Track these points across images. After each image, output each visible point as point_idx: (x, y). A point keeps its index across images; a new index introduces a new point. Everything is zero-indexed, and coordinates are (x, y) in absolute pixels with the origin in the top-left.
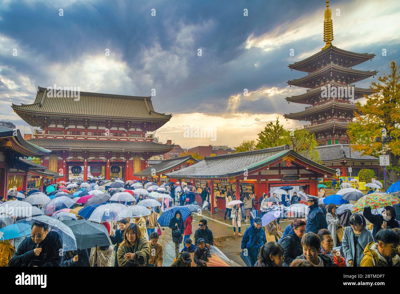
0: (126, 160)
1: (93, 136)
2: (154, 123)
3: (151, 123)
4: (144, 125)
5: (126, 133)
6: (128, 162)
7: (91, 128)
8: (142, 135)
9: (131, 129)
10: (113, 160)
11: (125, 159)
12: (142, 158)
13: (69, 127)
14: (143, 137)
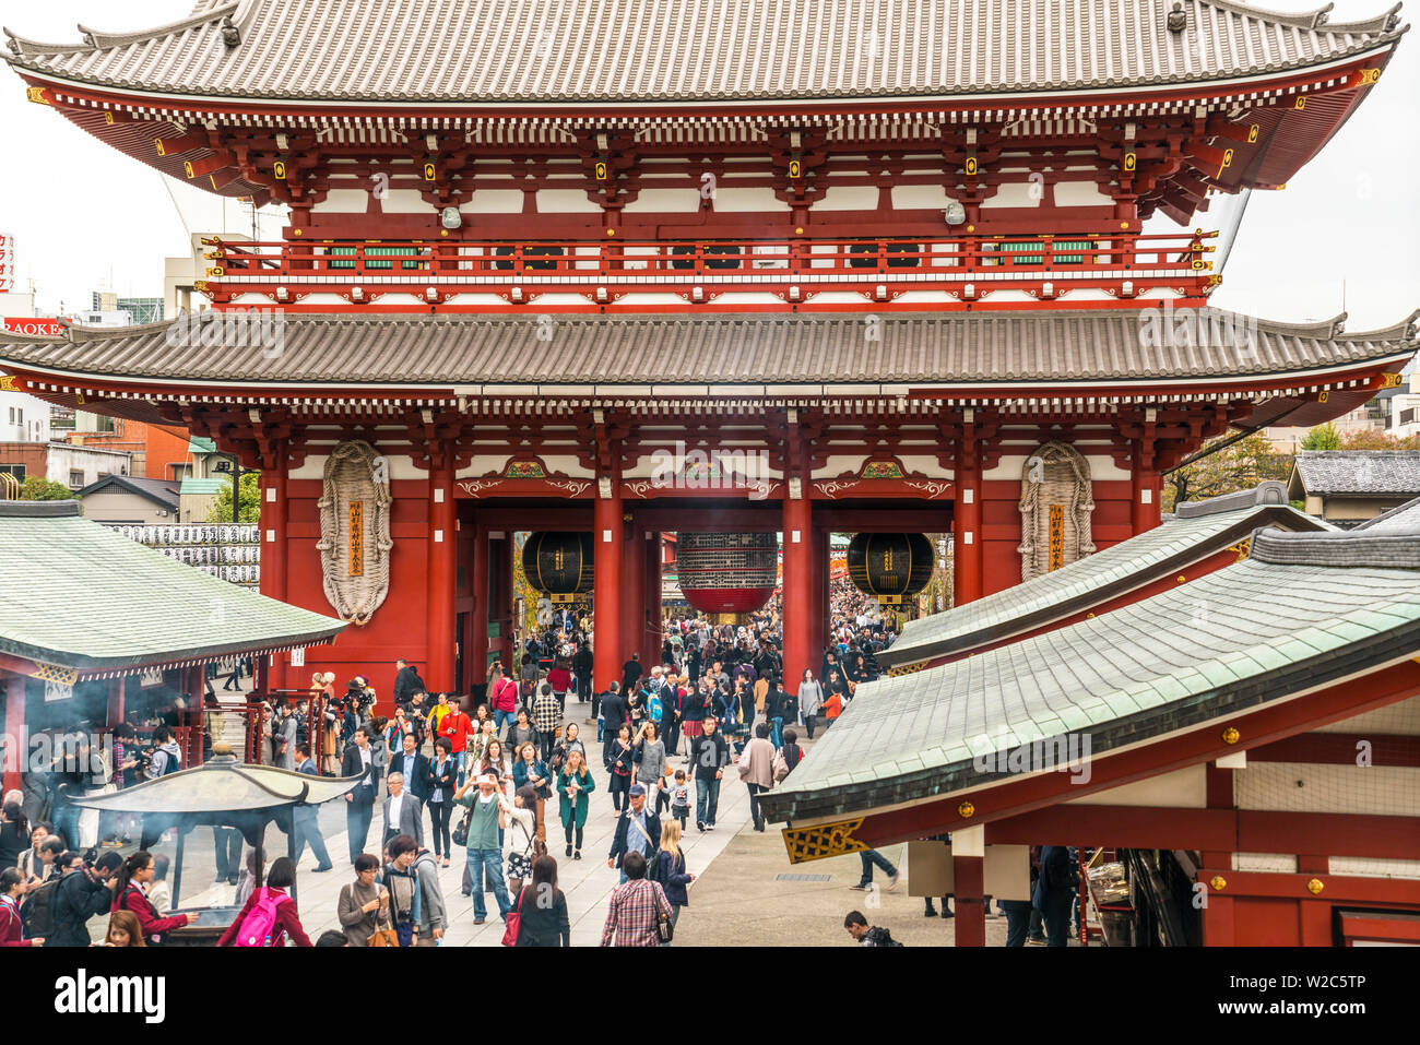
0: (958, 486)
1: (670, 280)
2: (1216, 117)
3: (1187, 120)
4: (1120, 145)
5: (954, 232)
6: (968, 497)
7: (649, 202)
8: (1105, 245)
9: (1003, 188)
10: (842, 478)
11: (950, 474)
12: (1108, 460)
13: (467, 208)
14: (1117, 260)
